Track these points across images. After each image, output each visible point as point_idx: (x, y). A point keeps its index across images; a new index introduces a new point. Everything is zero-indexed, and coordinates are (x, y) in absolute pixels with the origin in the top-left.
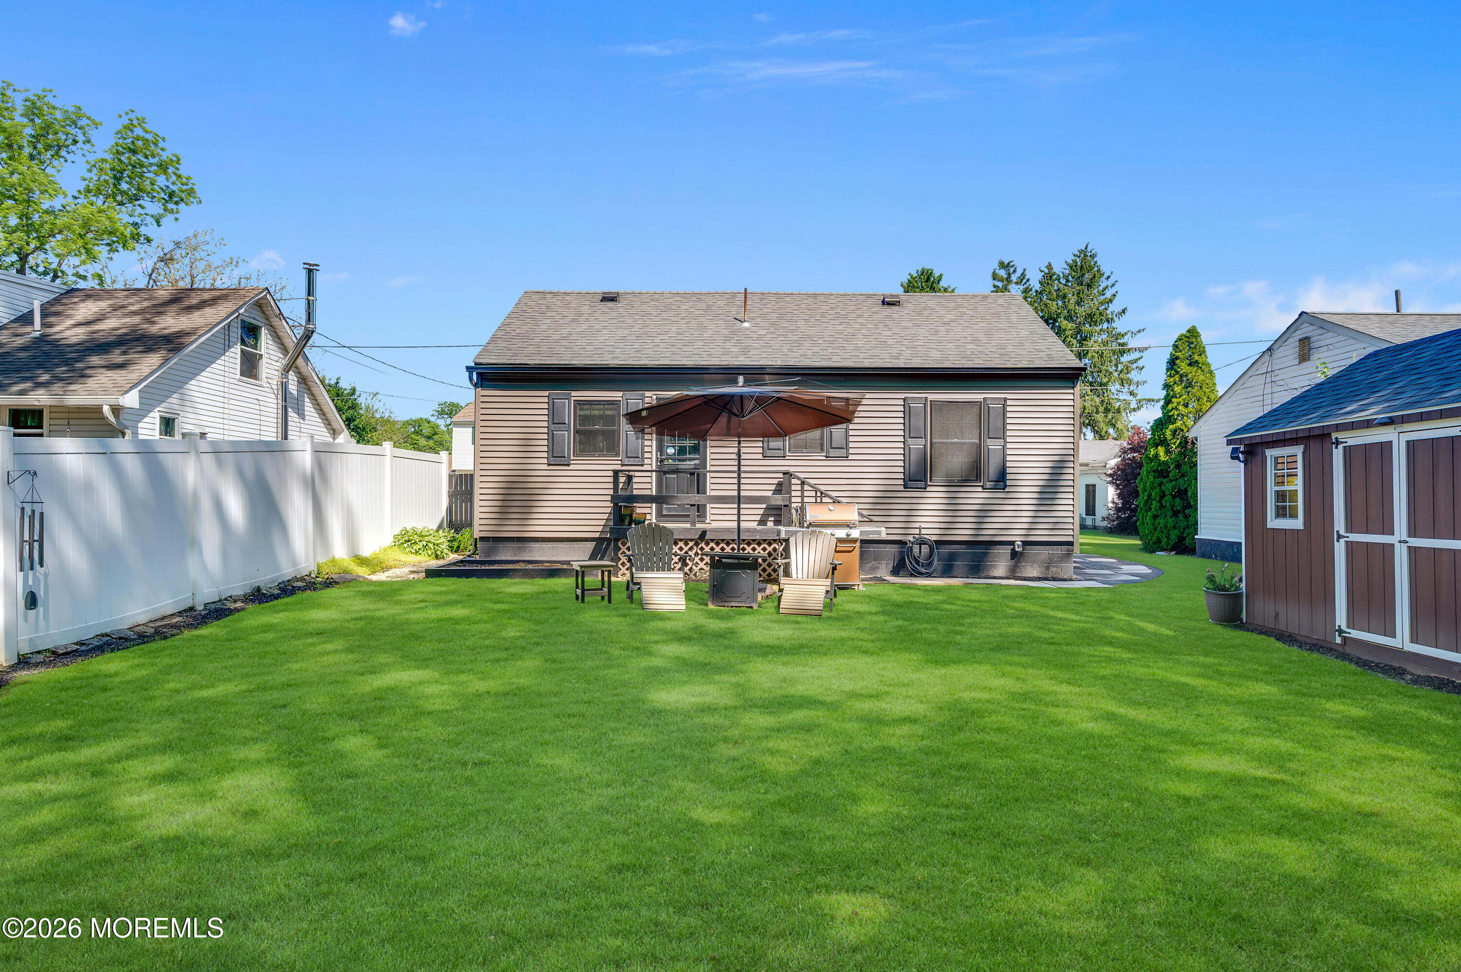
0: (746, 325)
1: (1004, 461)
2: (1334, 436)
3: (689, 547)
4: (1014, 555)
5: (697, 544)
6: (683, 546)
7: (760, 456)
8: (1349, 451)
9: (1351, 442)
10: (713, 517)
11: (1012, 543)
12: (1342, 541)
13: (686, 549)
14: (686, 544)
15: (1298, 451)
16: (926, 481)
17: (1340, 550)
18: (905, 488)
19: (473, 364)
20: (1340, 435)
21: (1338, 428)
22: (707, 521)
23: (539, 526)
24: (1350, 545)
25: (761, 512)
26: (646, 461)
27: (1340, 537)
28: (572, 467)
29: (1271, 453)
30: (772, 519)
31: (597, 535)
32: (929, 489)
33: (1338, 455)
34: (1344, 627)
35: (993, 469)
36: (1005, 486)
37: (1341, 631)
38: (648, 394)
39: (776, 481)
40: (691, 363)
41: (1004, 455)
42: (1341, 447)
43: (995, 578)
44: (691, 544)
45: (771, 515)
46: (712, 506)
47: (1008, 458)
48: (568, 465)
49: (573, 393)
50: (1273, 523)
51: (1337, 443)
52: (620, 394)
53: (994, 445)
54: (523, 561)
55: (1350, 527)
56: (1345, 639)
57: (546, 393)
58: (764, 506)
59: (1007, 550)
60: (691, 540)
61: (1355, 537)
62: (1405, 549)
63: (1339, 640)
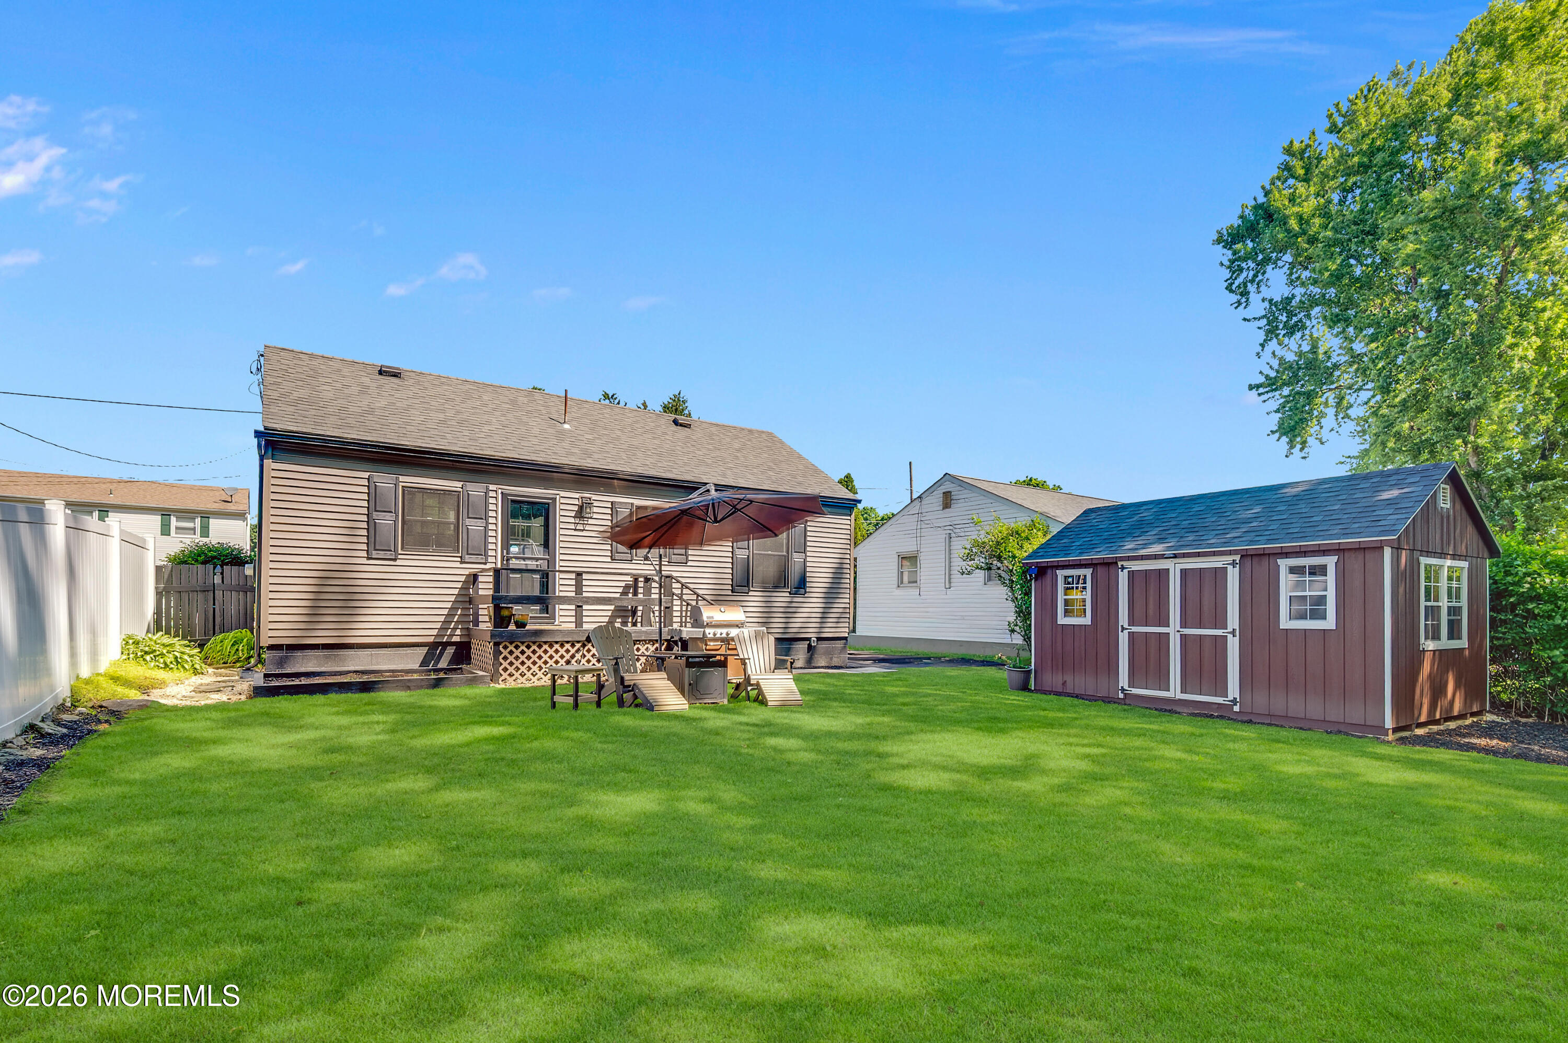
0: (566, 426)
1: (805, 572)
2: (1120, 564)
3: (576, 648)
4: (810, 648)
5: (584, 646)
6: (570, 648)
7: (609, 559)
8: (1132, 574)
9: (1134, 568)
10: (562, 619)
11: (809, 639)
12: (1126, 632)
13: (573, 651)
14: (573, 646)
15: (1088, 572)
16: (748, 586)
17: (1123, 638)
18: (733, 592)
19: (262, 429)
20: (1125, 564)
21: (1122, 559)
22: (556, 623)
23: (365, 631)
24: (1132, 635)
25: (609, 613)
26: (490, 559)
27: (1123, 629)
28: (398, 562)
29: (1061, 573)
30: (619, 620)
31: (431, 639)
32: (751, 593)
33: (1123, 577)
34: (1126, 687)
35: (794, 577)
36: (806, 592)
37: (1123, 690)
38: (492, 487)
39: (623, 584)
40: (541, 459)
41: (805, 567)
42: (1126, 571)
43: (819, 667)
44: (578, 646)
45: (619, 617)
46: (562, 607)
47: (808, 569)
48: (395, 560)
49: (401, 478)
50: (1062, 620)
51: (1123, 568)
52: (460, 484)
53: (797, 558)
54: (350, 672)
55: (1132, 622)
56: (1125, 694)
57: (366, 475)
58: (612, 607)
59: (804, 645)
60: (578, 642)
61: (1135, 629)
62: (1178, 636)
63: (1121, 696)
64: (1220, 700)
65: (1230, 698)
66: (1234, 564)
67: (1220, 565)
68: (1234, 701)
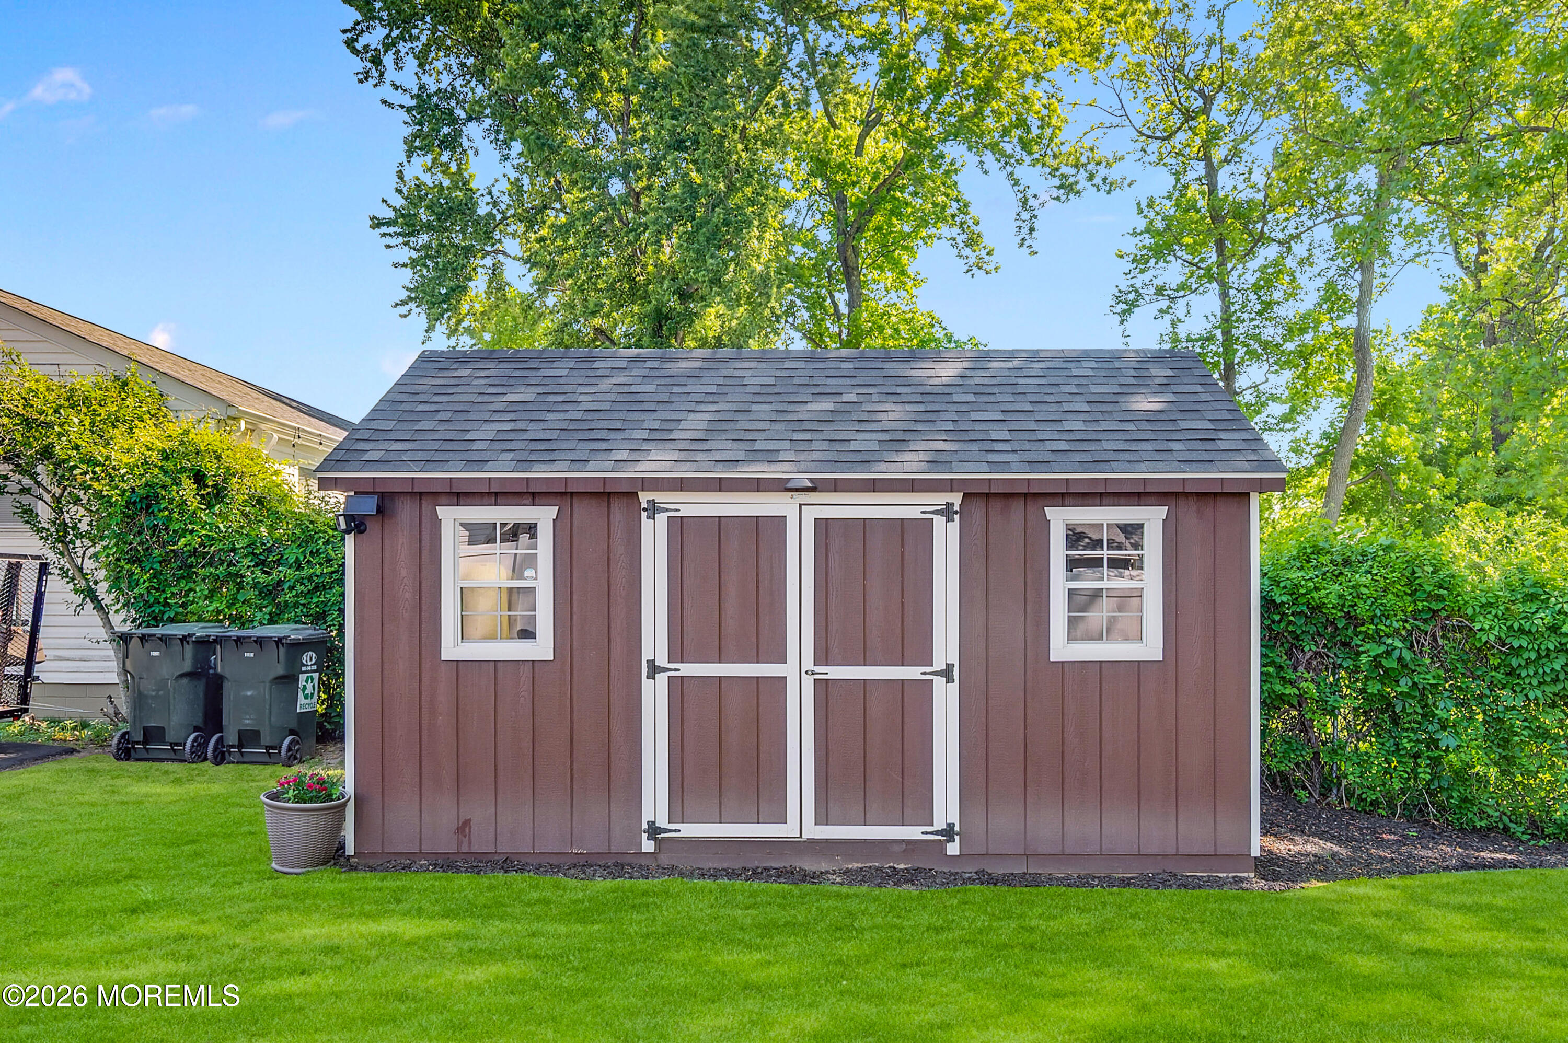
2: (644, 498)
8: (678, 526)
9: (686, 511)
12: (662, 678)
15: (540, 515)
17: (655, 695)
20: (660, 497)
21: (656, 484)
24: (678, 686)
27: (654, 669)
29: (454, 516)
33: (654, 531)
34: (662, 821)
37: (653, 831)
42: (662, 518)
50: (455, 648)
51: (653, 509)
55: (678, 652)
56: (660, 842)
61: (688, 669)
62: (809, 683)
63: (648, 846)
64: (913, 833)
65: (939, 823)
66: (947, 512)
67: (914, 513)
68: (949, 833)
